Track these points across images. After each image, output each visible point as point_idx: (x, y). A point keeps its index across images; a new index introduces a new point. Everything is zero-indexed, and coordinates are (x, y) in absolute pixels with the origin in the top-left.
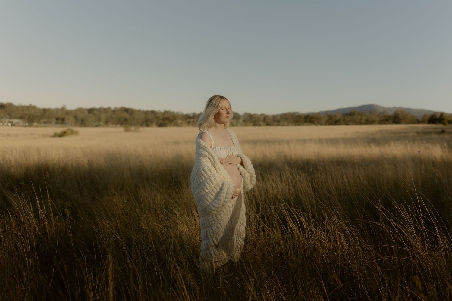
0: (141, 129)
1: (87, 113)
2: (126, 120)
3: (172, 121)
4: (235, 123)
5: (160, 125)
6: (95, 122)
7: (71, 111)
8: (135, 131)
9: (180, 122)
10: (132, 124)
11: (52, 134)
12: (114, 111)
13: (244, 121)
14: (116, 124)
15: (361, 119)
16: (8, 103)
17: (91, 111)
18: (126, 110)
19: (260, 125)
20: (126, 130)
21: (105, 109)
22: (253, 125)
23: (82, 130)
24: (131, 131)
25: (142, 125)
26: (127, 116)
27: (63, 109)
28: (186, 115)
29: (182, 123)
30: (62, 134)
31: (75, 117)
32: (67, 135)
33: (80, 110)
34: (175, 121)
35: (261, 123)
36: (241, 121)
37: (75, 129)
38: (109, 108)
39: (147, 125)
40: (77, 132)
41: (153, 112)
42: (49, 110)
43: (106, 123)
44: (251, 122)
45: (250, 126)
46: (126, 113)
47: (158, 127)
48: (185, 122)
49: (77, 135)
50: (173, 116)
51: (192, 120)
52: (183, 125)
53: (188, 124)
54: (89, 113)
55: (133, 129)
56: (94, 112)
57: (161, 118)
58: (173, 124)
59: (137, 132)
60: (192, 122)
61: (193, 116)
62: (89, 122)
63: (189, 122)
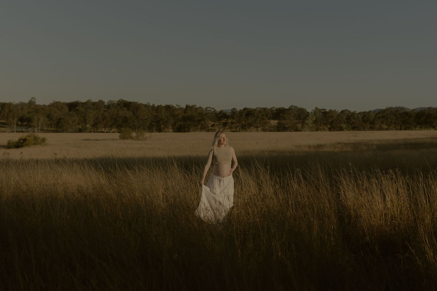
0: (147, 135)
1: (67, 109)
2: (125, 120)
3: (199, 121)
4: (300, 126)
5: (179, 129)
6: (79, 124)
7: (43, 108)
8: (137, 138)
9: (210, 123)
10: (134, 128)
11: (5, 143)
12: (108, 107)
13: (315, 122)
14: (111, 127)
17: (73, 106)
18: (127, 105)
19: (341, 129)
20: (123, 138)
21: (94, 104)
22: (330, 130)
23: (52, 137)
24: (132, 138)
25: (150, 129)
26: (128, 114)
27: (31, 103)
28: (221, 112)
29: (213, 126)
30: (19, 145)
31: (49, 116)
32: (28, 145)
33: (56, 105)
34: (202, 122)
35: (344, 126)
36: (310, 121)
37: (41, 135)
38: (101, 102)
39: (160, 130)
40: (44, 140)
41: (168, 107)
42: (10, 104)
43: (96, 127)
44: (325, 124)
45: (324, 130)
46: (126, 109)
47: (175, 132)
48: (218, 124)
49: (44, 144)
50: (199, 114)
51: (229, 121)
52: (216, 128)
53: (224, 127)
54: (70, 110)
55: (134, 134)
56: (77, 108)
57: (180, 116)
58: (199, 127)
59: (141, 140)
60: (230, 124)
61: (232, 115)
62: (68, 124)
63: (225, 124)
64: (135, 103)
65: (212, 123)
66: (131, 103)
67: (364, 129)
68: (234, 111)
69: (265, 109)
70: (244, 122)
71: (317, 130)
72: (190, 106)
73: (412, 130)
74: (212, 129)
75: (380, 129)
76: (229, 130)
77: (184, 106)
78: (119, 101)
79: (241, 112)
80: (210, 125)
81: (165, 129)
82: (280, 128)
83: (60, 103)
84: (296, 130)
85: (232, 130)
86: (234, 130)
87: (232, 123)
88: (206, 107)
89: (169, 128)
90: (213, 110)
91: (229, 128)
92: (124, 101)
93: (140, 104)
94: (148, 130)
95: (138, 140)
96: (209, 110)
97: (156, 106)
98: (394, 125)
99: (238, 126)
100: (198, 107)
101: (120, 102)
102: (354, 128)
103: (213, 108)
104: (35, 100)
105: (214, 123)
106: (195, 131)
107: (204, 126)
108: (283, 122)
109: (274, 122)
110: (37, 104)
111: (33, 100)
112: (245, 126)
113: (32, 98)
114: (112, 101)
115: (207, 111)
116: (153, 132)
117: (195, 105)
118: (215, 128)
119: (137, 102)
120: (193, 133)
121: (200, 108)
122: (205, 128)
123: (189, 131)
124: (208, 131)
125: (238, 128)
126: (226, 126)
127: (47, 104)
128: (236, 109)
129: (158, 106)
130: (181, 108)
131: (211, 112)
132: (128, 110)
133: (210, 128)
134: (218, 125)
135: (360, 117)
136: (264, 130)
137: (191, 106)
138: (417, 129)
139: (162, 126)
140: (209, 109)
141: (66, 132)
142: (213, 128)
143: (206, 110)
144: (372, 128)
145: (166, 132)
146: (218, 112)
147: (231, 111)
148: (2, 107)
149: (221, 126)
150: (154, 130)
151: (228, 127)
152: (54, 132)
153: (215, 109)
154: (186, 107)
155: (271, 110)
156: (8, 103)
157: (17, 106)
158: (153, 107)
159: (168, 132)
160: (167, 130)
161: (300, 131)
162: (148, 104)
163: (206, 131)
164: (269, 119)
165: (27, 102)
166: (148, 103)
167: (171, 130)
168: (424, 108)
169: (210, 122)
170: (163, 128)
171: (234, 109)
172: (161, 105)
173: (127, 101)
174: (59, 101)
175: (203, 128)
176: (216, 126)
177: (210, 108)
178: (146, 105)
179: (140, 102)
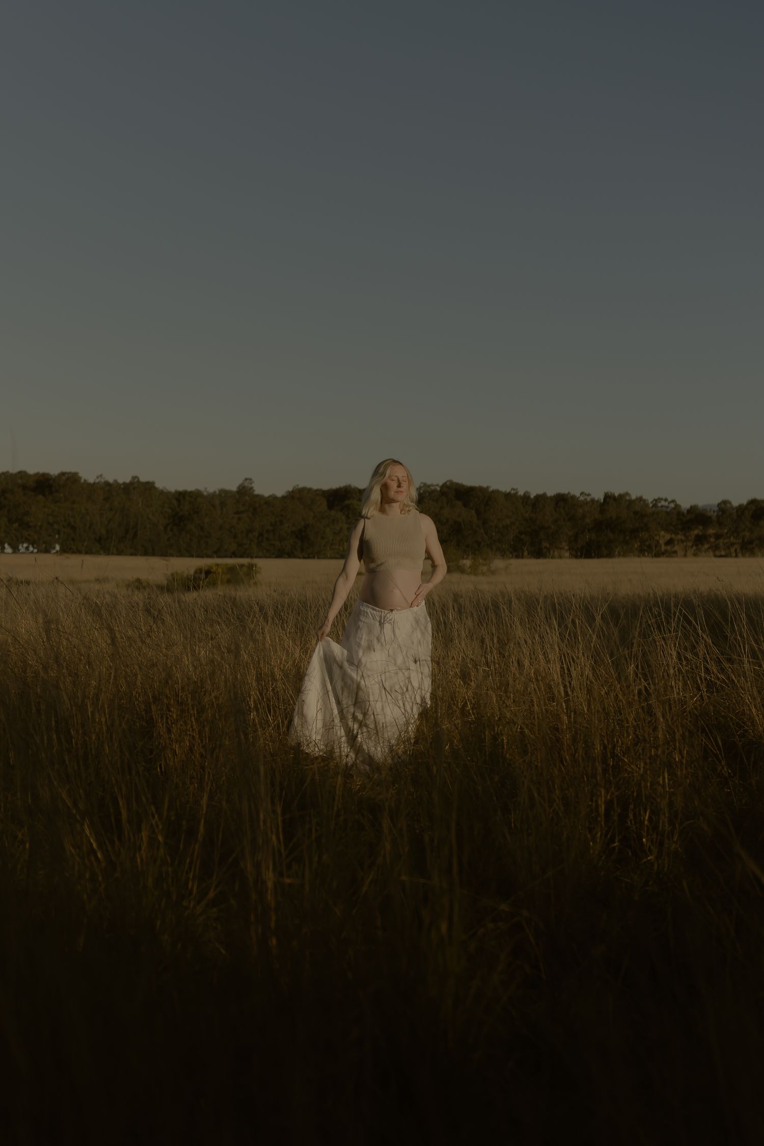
0: (498, 563)
1: (322, 504)
3: (635, 531)
7: (270, 502)
8: (474, 570)
9: (663, 536)
16: (63, 474)
17: (338, 498)
18: (463, 494)
25: (516, 551)
26: (466, 515)
27: (244, 491)
28: (693, 510)
29: (669, 542)
33: (299, 496)
34: (644, 534)
39: (539, 554)
41: (561, 500)
42: (195, 496)
46: (459, 503)
47: (576, 557)
48: (683, 538)
49: (252, 582)
50: (636, 513)
51: (711, 531)
52: (676, 548)
53: (697, 545)
54: (331, 506)
55: (467, 563)
56: (347, 502)
57: (588, 520)
58: (636, 546)
59: (483, 574)
60: (712, 540)
61: (718, 516)
62: (323, 538)
63: (700, 540)
64: (482, 490)
65: (668, 537)
66: (471, 489)
68: (723, 507)
70: (747, 534)
72: (614, 497)
74: (666, 551)
76: (711, 553)
77: (599, 496)
78: (444, 485)
79: (741, 509)
80: (662, 542)
81: (552, 552)
83: (310, 490)
85: (718, 553)
86: (723, 553)
87: (718, 536)
88: (656, 498)
89: (561, 549)
90: (672, 505)
91: (709, 548)
92: (457, 484)
93: (493, 492)
94: (511, 553)
95: (476, 575)
96: (662, 506)
97: (532, 497)
99: (733, 544)
100: (633, 497)
101: (448, 487)
103: (673, 501)
104: (253, 485)
105: (673, 536)
106: (624, 556)
107: (647, 543)
110: (256, 493)
111: (246, 484)
112: (751, 542)
113: (246, 479)
114: (429, 486)
115: (657, 507)
116: (522, 557)
117: (627, 494)
118: (674, 549)
119: (488, 487)
120: (622, 559)
121: (640, 499)
122: (649, 547)
123: (610, 555)
124: (657, 555)
125: (732, 550)
126: (702, 544)
127: (280, 493)
128: (730, 503)
129: (538, 497)
130: (593, 501)
131: (668, 510)
132: (465, 505)
133: (663, 548)
134: (682, 541)
137: (616, 495)
139: (545, 544)
140: (663, 503)
141: (318, 558)
142: (669, 548)
143: (655, 505)
145: (553, 557)
146: (685, 512)
147: (716, 509)
148: (178, 500)
149: (690, 544)
150: (526, 553)
151: (706, 546)
153: (678, 502)
154: (605, 499)
156: (191, 492)
157: (213, 496)
158: (526, 497)
159: (560, 557)
160: (556, 553)
162: (513, 492)
163: (653, 557)
165: (234, 488)
166: (513, 489)
167: (567, 554)
169: (662, 533)
170: (546, 547)
171: (725, 502)
172: (545, 494)
173: (463, 486)
174: (308, 486)
175: (646, 548)
176: (676, 542)
177: (666, 500)
178: (509, 493)
179: (493, 487)
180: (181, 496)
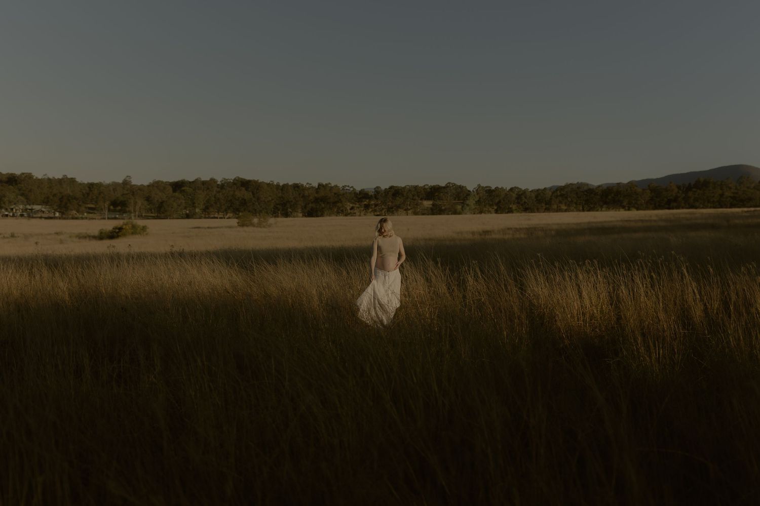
0: (272, 220)
1: (170, 190)
2: (244, 203)
3: (335, 203)
4: (459, 207)
5: (311, 213)
6: (185, 208)
7: (141, 188)
8: (260, 225)
9: (349, 206)
10: (255, 212)
11: (96, 233)
12: (222, 187)
13: (478, 202)
14: (226, 211)
15: (722, 195)
16: (23, 174)
17: (178, 186)
18: (245, 184)
19: (510, 211)
20: (242, 225)
21: (204, 183)
22: (497, 212)
23: (154, 225)
24: (253, 225)
25: (275, 214)
26: (247, 195)
27: (126, 183)
28: (362, 192)
29: (352, 208)
30: (114, 235)
31: (148, 199)
32: (124, 235)
33: (157, 185)
34: (339, 205)
35: (514, 207)
36: (471, 202)
37: (141, 223)
38: (213, 181)
39: (286, 215)
40: (144, 228)
41: (296, 186)
42: (99, 185)
43: (207, 212)
44: (491, 205)
45: (489, 212)
46: (243, 189)
47: (306, 216)
48: (359, 206)
49: (145, 233)
50: (335, 194)
51: (372, 202)
52: (355, 211)
53: (366, 210)
54: (174, 191)
55: (256, 220)
56: (183, 188)
57: (311, 198)
58: (335, 210)
59: (264, 227)
60: (373, 207)
61: (375, 195)
62: (172, 208)
63: (367, 207)
64: (256, 182)
65: (351, 205)
66: (249, 181)
67: (538, 211)
68: (377, 191)
69: (416, 187)
70: (390, 204)
71: (481, 212)
72: (323, 185)
73: (597, 211)
74: (351, 213)
75: (559, 210)
76: (373, 214)
77: (315, 185)
78: (235, 179)
79: (387, 191)
80: (348, 208)
81: (293, 213)
82: (436, 210)
83: (162, 182)
84: (455, 213)
85: (376, 214)
86: (378, 213)
87: (376, 205)
88: (344, 185)
89: (298, 212)
90: (352, 189)
91: (372, 211)
92: (242, 179)
93: (261, 183)
94: (272, 215)
95: (261, 227)
96: (347, 189)
97: (281, 185)
98: (575, 206)
99: (383, 209)
100: (333, 185)
101: (237, 180)
102: (526, 210)
103: (352, 187)
104: (131, 179)
105: (354, 205)
106: (329, 216)
107: (341, 209)
108: (439, 202)
109: (427, 204)
110: (133, 184)
111: (127, 179)
112: (392, 208)
113: (127, 176)
114: (227, 180)
115: (344, 190)
116: (278, 217)
117: (330, 183)
118: (354, 212)
119: (258, 180)
120: (328, 218)
121: (336, 186)
122: (342, 211)
123: (322, 215)
124: (346, 215)
125: (383, 212)
126: (368, 209)
127: (146, 183)
128: (380, 188)
129: (284, 186)
130: (312, 187)
131: (350, 191)
132: (247, 190)
133: (349, 211)
134: (358, 208)
135: (533, 195)
136: (416, 213)
137: (324, 184)
138: (603, 209)
139: (289, 210)
140: (347, 188)
141: (170, 219)
142: (352, 211)
143: (343, 189)
144: (547, 210)
145: (294, 217)
146: (358, 192)
147: (374, 191)
148: (89, 187)
149: (362, 209)
150: (279, 215)
151: (370, 210)
152: (156, 219)
153: (354, 187)
154: (318, 186)
155: (424, 188)
156: (97, 183)
157: (108, 186)
158: (278, 185)
159: (297, 216)
160: (295, 214)
161: (460, 213)
162: (271, 183)
163: (344, 216)
164: (421, 199)
165: (121, 181)
166: (271, 181)
167: (301, 215)
168: (612, 183)
169: (349, 204)
170: (290, 212)
171: (378, 187)
172: (288, 184)
173: (245, 179)
174: (161, 180)
175: (340, 211)
176: (355, 208)
177: (348, 186)
178: (269, 184)
179: (261, 180)
180: (91, 186)
